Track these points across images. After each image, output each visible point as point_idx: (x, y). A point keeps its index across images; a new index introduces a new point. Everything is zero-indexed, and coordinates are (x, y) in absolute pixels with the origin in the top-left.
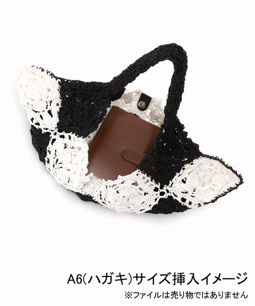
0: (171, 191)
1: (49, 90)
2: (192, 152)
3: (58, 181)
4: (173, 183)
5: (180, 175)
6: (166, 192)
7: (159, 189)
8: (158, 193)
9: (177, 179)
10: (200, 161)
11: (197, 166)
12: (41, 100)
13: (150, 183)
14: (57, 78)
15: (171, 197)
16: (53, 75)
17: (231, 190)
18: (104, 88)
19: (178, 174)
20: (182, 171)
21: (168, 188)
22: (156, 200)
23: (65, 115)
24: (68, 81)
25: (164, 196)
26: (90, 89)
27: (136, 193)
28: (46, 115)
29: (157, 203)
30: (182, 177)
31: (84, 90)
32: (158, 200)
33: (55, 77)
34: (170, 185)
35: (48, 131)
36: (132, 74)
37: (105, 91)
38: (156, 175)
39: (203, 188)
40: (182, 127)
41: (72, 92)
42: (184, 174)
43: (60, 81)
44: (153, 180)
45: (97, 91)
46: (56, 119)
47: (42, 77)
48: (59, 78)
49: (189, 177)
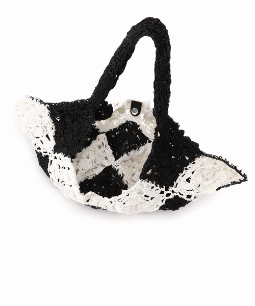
0: (177, 191)
1: (41, 117)
2: (192, 151)
3: (67, 197)
4: (177, 184)
5: (183, 176)
6: (171, 193)
7: (165, 192)
8: (164, 195)
9: (181, 180)
10: (202, 160)
11: (199, 165)
12: (37, 126)
13: (155, 188)
14: (45, 104)
15: (177, 196)
16: (42, 101)
17: (234, 183)
18: (88, 105)
19: (181, 175)
20: (184, 171)
21: (173, 189)
22: (162, 201)
23: (60, 138)
24: (55, 104)
25: (170, 197)
26: (76, 108)
27: (142, 201)
28: (45, 139)
29: (164, 203)
30: (186, 177)
31: (70, 111)
32: (164, 201)
33: (44, 103)
34: (175, 185)
35: (47, 154)
36: (109, 75)
37: (89, 108)
38: (160, 180)
39: (207, 183)
40: (177, 125)
41: (61, 114)
42: (187, 173)
43: (48, 106)
44: (158, 185)
45: (82, 109)
46: (53, 143)
47: (33, 105)
48: (47, 103)
49: (193, 176)
